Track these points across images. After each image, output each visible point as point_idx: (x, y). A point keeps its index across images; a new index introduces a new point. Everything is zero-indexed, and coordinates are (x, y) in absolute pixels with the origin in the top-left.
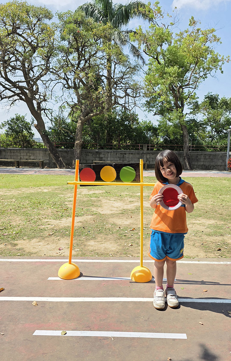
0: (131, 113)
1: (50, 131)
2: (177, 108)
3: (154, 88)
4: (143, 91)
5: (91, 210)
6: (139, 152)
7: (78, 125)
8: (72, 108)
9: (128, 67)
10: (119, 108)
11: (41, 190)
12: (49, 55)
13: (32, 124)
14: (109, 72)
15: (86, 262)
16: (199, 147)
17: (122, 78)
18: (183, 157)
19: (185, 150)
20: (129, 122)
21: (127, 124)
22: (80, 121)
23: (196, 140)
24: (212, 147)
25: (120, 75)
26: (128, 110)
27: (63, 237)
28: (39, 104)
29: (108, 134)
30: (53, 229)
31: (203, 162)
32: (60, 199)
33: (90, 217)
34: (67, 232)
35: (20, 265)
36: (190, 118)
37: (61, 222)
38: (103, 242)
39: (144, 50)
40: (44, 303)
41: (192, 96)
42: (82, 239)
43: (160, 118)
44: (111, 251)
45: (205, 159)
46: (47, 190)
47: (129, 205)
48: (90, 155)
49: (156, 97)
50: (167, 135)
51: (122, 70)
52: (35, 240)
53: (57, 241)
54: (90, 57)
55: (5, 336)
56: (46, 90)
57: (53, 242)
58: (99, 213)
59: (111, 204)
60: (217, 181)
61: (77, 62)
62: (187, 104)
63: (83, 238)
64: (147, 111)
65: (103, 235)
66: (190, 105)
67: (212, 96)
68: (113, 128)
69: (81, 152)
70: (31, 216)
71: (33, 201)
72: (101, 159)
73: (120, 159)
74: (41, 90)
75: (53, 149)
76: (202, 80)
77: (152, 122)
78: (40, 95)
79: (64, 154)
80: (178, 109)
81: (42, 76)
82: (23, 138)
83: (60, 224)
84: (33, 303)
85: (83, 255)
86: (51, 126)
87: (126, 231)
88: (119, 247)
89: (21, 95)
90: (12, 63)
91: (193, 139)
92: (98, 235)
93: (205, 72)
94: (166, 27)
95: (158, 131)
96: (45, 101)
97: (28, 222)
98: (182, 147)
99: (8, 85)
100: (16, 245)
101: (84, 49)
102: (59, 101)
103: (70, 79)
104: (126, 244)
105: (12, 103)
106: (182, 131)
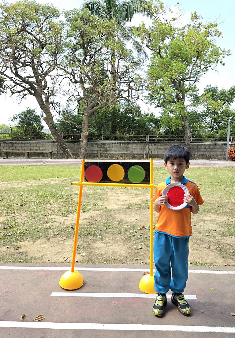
0: (134, 106)
2: (178, 100)
3: (156, 81)
4: (146, 84)
5: (98, 205)
6: (142, 143)
7: (84, 118)
8: (78, 101)
9: (131, 62)
10: (123, 101)
11: (48, 182)
12: (57, 52)
13: (41, 117)
14: (113, 66)
15: (93, 271)
16: (198, 138)
17: (125, 72)
19: (186, 140)
20: (133, 114)
21: (130, 116)
22: (86, 114)
23: (196, 130)
24: (211, 137)
25: (123, 69)
26: (132, 103)
27: (68, 237)
28: (47, 98)
29: (113, 125)
30: (58, 228)
31: (204, 151)
32: (67, 192)
33: (97, 212)
36: (190, 110)
37: (67, 219)
38: (111, 244)
39: (147, 45)
41: (192, 88)
42: (89, 240)
43: (161, 110)
44: (119, 255)
45: (205, 148)
46: (54, 182)
47: (135, 199)
48: (95, 145)
49: (158, 90)
50: (168, 127)
51: (126, 65)
52: (39, 241)
53: (62, 242)
54: (95, 52)
56: (54, 85)
57: (58, 244)
58: (106, 208)
59: (117, 197)
60: (220, 171)
61: (83, 57)
62: (187, 96)
63: (90, 238)
64: (149, 103)
65: (111, 235)
66: (190, 97)
67: (211, 88)
68: (117, 119)
69: (87, 143)
70: (37, 212)
71: (40, 194)
72: (106, 150)
73: (123, 150)
75: (61, 140)
76: (202, 73)
77: (153, 114)
79: (71, 145)
80: (180, 101)
81: (50, 72)
82: (33, 130)
83: (66, 221)
85: (89, 262)
86: (59, 119)
87: (135, 230)
89: (31, 90)
90: (22, 59)
91: (194, 129)
92: (105, 235)
93: (206, 65)
94: (168, 22)
95: (161, 123)
96: (53, 95)
97: (34, 219)
98: (183, 137)
99: (18, 80)
100: (19, 247)
101: (89, 45)
102: (66, 95)
103: (77, 74)
104: (135, 247)
105: (23, 97)
106: (183, 122)
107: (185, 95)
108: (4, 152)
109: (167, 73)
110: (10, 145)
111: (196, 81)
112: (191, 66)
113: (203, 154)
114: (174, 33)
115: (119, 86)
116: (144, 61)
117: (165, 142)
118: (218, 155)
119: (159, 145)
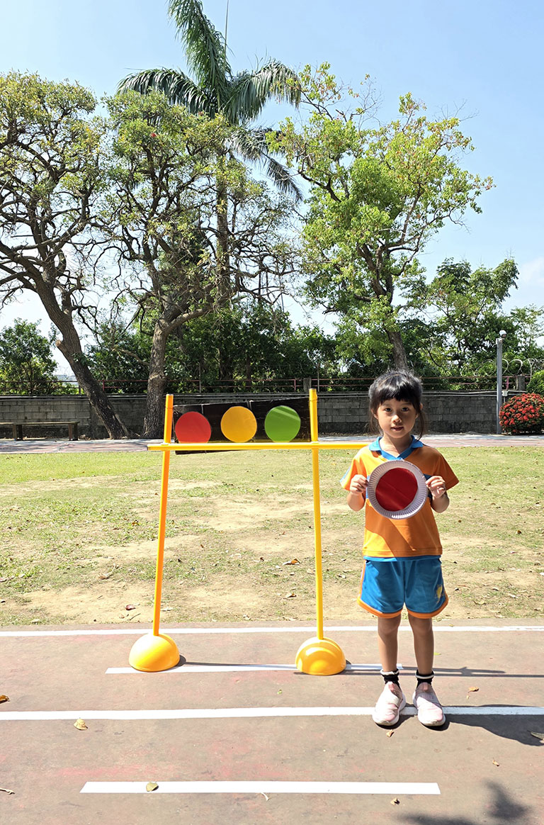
0: (274, 310)
1: (91, 354)
2: (378, 294)
3: (324, 252)
4: (299, 259)
5: (194, 524)
6: (294, 396)
7: (154, 339)
8: (139, 302)
9: (264, 209)
10: (247, 300)
11: (75, 485)
12: (88, 188)
13: (51, 341)
14: (222, 219)
15: (191, 634)
16: (431, 382)
17: (252, 232)
20: (271, 329)
21: (266, 334)
22: (160, 332)
23: (424, 365)
24: (461, 380)
25: (246, 226)
26: (268, 304)
27: (133, 581)
28: (66, 296)
29: (224, 357)
30: (108, 566)
31: (443, 414)
32: (121, 502)
33: (192, 537)
34: (141, 572)
35: (41, 644)
36: (407, 318)
37: (126, 551)
38: (226, 591)
39: (300, 171)
40: (101, 724)
41: (410, 266)
42: (177, 585)
43: (339, 318)
44: (245, 609)
45: (447, 407)
47: (279, 511)
49: (329, 272)
50: (356, 357)
51: (252, 215)
52: (69, 590)
53: (120, 590)
54: (182, 187)
55: (16, 797)
56: (82, 264)
57: (112, 594)
58: (212, 529)
59: (238, 510)
60: (478, 455)
61: (152, 200)
62: (398, 284)
63: (179, 582)
64: (309, 304)
65: (226, 575)
66: (405, 288)
67: (452, 266)
68: (234, 343)
70: (56, 539)
71: (58, 507)
74: (73, 264)
75: (99, 396)
76: (429, 230)
77: (320, 329)
78: (69, 277)
79: (124, 406)
80: (381, 296)
81: (73, 234)
82: (32, 373)
83: (124, 554)
84: (75, 725)
85: (184, 619)
86: (94, 343)
87: (277, 567)
88: (263, 601)
89: (27, 278)
90: (7, 207)
91: (418, 363)
92: (214, 576)
93: (438, 213)
94: (348, 118)
95: (338, 348)
96: (80, 289)
97: (52, 553)
100: (26, 601)
101: (165, 172)
102: (111, 288)
103: (136, 239)
104: (279, 594)
105: (7, 295)
106: (390, 346)
107: (395, 283)
109: (348, 232)
111: (416, 250)
112: (405, 215)
113: (442, 422)
114: (363, 142)
115: (238, 265)
116: (295, 206)
117: (351, 394)
118: (478, 422)
119: (337, 400)
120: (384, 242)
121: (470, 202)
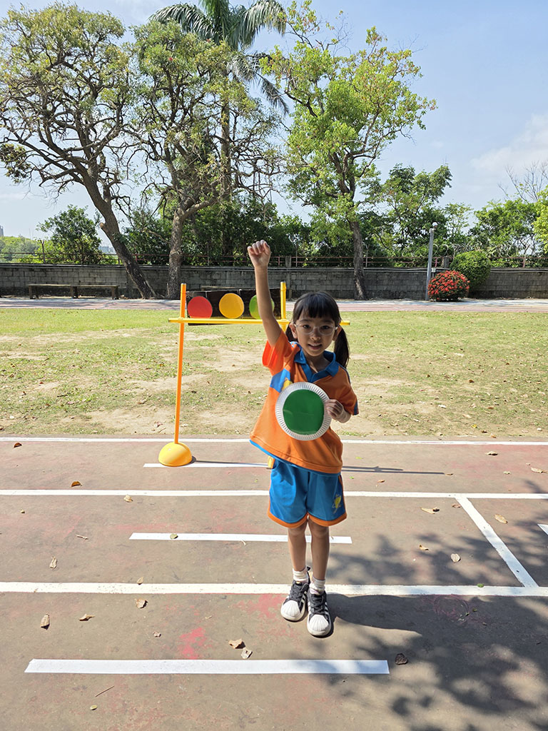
0: (265, 203)
1: (126, 234)
2: (343, 192)
3: (304, 157)
4: (282, 162)
6: (278, 270)
7: (173, 224)
8: (162, 194)
9: (258, 121)
10: (243, 194)
11: (118, 334)
12: (121, 100)
13: (96, 223)
14: (226, 129)
16: (379, 260)
17: (248, 140)
18: (352, 278)
19: (356, 265)
20: (262, 218)
21: (258, 221)
22: (178, 217)
23: (375, 248)
24: (402, 259)
25: (243, 134)
26: (260, 197)
28: (107, 188)
29: (226, 239)
31: (388, 285)
36: (365, 211)
39: (287, 91)
41: (369, 170)
43: (314, 209)
45: (389, 280)
48: (195, 275)
49: (307, 173)
50: (325, 241)
51: (249, 127)
54: (193, 103)
61: (170, 112)
62: (359, 184)
64: (291, 198)
66: (364, 186)
67: (401, 170)
68: (234, 228)
69: (181, 271)
72: (214, 282)
73: (246, 283)
74: (111, 163)
75: (133, 266)
76: (386, 141)
77: (299, 218)
79: (152, 274)
80: (345, 193)
81: (110, 139)
82: (82, 248)
85: (195, 432)
86: (129, 226)
89: (76, 173)
90: (59, 116)
91: (371, 246)
93: (392, 128)
94: (325, 47)
95: (311, 234)
96: (117, 183)
98: (352, 260)
99: (53, 155)
101: (181, 89)
102: (140, 182)
103: (159, 143)
105: (61, 187)
106: (351, 233)
107: (357, 182)
108: (32, 287)
109: (322, 143)
110: (41, 274)
111: (374, 158)
112: (367, 129)
113: (386, 290)
114: (336, 68)
115: (237, 166)
116: (282, 119)
117: (321, 269)
118: (413, 291)
119: (310, 274)
120: (349, 151)
121: (417, 120)
